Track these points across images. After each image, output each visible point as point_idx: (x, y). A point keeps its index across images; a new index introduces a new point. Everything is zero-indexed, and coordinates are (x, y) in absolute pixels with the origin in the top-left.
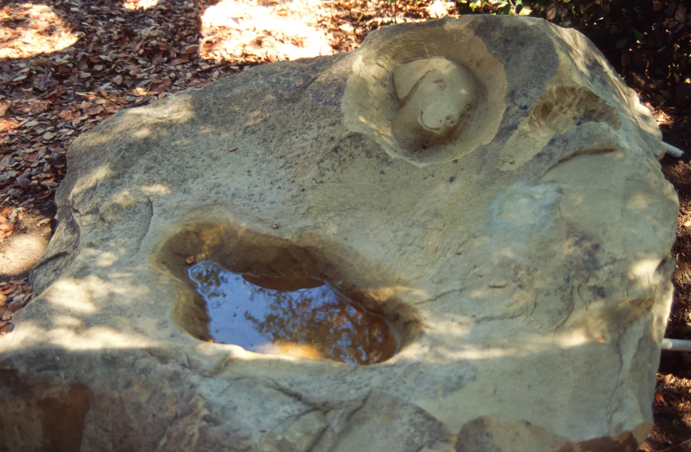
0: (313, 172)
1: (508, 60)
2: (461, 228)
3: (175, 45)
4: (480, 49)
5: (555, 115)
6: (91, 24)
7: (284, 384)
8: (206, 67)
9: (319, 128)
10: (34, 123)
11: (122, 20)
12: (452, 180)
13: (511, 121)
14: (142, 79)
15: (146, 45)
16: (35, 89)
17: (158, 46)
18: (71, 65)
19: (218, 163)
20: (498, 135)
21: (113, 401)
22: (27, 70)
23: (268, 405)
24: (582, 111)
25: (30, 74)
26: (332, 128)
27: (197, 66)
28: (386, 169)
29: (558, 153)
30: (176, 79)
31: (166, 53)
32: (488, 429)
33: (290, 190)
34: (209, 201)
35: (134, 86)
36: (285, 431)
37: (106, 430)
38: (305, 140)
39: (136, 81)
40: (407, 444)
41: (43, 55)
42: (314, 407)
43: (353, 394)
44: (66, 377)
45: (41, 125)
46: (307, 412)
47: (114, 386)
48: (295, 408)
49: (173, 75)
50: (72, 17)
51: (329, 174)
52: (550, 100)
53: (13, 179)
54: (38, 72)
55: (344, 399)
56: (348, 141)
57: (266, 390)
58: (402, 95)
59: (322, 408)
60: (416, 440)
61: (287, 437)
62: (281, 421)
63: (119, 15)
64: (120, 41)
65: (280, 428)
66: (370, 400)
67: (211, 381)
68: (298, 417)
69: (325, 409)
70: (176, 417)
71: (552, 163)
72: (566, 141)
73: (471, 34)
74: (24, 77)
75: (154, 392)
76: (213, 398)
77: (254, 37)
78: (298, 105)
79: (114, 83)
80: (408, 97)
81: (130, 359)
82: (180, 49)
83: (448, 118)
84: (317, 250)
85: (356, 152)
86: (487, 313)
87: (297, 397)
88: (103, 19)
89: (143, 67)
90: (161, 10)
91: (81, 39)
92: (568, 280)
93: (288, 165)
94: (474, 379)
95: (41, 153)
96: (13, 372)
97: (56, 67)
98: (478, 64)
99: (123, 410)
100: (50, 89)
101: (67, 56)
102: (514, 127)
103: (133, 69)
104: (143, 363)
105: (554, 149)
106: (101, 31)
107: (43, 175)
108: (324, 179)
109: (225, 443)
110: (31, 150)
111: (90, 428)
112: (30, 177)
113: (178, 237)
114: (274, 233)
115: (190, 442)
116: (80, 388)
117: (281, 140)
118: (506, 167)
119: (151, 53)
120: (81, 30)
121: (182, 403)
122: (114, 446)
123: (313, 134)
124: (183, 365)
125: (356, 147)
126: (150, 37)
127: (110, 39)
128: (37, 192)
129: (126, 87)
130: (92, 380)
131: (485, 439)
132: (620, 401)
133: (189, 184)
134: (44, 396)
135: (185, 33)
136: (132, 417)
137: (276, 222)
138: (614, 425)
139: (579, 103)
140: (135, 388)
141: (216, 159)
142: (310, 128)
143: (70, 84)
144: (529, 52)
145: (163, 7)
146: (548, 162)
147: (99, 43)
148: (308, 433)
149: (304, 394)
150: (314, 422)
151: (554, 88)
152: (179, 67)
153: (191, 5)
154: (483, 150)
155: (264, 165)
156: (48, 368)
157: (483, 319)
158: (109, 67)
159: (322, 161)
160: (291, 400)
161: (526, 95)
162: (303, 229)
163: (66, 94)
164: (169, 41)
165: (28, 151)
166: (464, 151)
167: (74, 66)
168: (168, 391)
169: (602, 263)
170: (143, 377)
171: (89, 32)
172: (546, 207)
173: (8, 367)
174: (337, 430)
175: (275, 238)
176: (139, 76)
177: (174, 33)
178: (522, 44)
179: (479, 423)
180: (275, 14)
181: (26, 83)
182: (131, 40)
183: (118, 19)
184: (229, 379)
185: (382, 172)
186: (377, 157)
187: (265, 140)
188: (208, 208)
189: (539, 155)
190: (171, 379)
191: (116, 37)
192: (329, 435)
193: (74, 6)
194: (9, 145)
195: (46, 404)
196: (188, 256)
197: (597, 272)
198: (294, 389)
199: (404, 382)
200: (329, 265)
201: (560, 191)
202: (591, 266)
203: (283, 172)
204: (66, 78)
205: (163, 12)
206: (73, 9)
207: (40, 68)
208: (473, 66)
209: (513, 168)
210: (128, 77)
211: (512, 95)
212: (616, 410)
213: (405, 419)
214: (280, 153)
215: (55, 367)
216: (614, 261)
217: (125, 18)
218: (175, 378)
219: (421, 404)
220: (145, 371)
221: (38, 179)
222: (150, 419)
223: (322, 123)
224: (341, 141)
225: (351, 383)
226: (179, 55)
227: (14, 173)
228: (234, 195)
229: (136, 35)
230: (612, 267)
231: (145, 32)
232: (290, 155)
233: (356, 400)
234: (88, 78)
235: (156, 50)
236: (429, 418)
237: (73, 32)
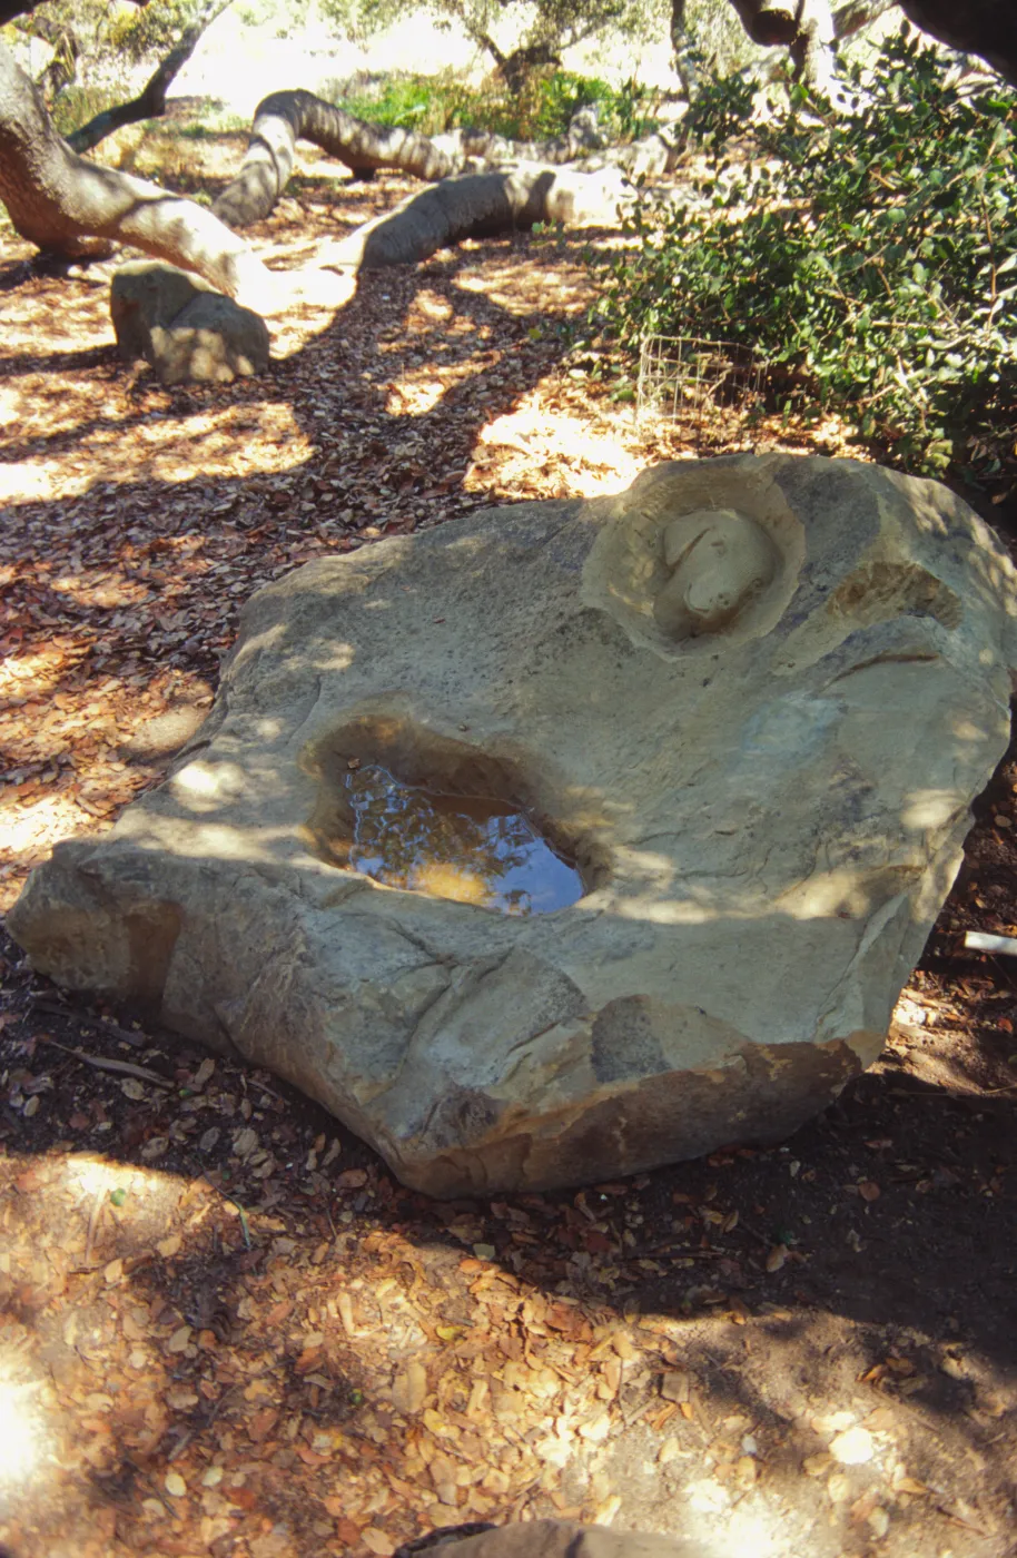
0: (527, 658)
1: (812, 519)
2: (703, 750)
3: (434, 471)
4: (779, 502)
5: (869, 603)
6: (334, 435)
7: (409, 928)
8: (467, 503)
9: (549, 598)
10: (226, 569)
11: (377, 430)
12: (706, 683)
13: (801, 607)
14: (379, 516)
15: (395, 469)
16: (239, 523)
17: (410, 470)
18: (291, 492)
19: (415, 637)
20: (779, 625)
21: (207, 927)
22: (233, 496)
23: (381, 950)
24: (913, 599)
25: (236, 503)
26: (564, 600)
27: (456, 501)
28: (625, 661)
29: (854, 657)
30: (424, 518)
31: (419, 482)
32: (645, 1012)
33: (495, 681)
34: (391, 688)
35: (366, 525)
36: (394, 983)
37: (197, 962)
38: (529, 614)
39: (370, 519)
40: (540, 1019)
41: (262, 476)
42: (437, 960)
43: (490, 948)
44: (156, 891)
45: (232, 573)
46: (427, 965)
47: (210, 907)
48: (410, 956)
49: (420, 512)
50: (313, 423)
51: (547, 662)
52: (861, 581)
53: (181, 642)
54: (248, 500)
55: (474, 953)
56: (580, 619)
57: (385, 933)
58: (671, 559)
59: (447, 962)
60: (551, 1015)
61: (393, 992)
62: (390, 971)
63: (374, 424)
64: (365, 460)
65: (388, 979)
66: (509, 960)
67: (320, 913)
68: (413, 969)
69: (450, 963)
70: (275, 953)
71: (842, 670)
72: (867, 641)
73: (768, 481)
74: (227, 506)
75: (254, 920)
76: (315, 933)
77: (543, 461)
78: (531, 566)
79: (341, 520)
80: (678, 563)
81: (231, 877)
82: (440, 476)
83: (721, 596)
84: (511, 763)
85: (588, 634)
86: (700, 867)
87: (420, 945)
88: (351, 428)
89: (385, 499)
90: (432, 419)
91: (315, 456)
92: (815, 833)
93: (503, 647)
94: (650, 947)
95: (223, 611)
96: (98, 877)
97: (272, 494)
98: (776, 524)
99: (218, 938)
100: (258, 524)
101: (290, 480)
102: (804, 616)
103: (369, 501)
104: (246, 883)
105: (849, 651)
106: (345, 445)
107: (218, 640)
108: (539, 669)
109: (316, 988)
110: (213, 606)
111: (179, 957)
112: (200, 642)
113: (343, 732)
114: (459, 736)
115: (283, 984)
116: (171, 905)
117: (501, 611)
118: (782, 671)
119: (399, 480)
120: (318, 443)
121: (282, 937)
122: (206, 982)
123: (540, 606)
124: (294, 892)
125: (590, 628)
126: (405, 458)
127: (353, 457)
128: (206, 660)
129: (356, 525)
130: (185, 898)
131: (639, 1023)
132: (841, 998)
133: (373, 663)
134: (131, 911)
135: (451, 454)
136: (227, 949)
137: (467, 722)
138: (822, 1030)
139: (909, 589)
140: (234, 912)
141: (414, 632)
142: (538, 598)
143: (285, 518)
144: (844, 508)
145: (436, 415)
146: (838, 667)
147: (338, 463)
148: (421, 990)
149: (428, 942)
150: (432, 978)
151: (871, 563)
152: (432, 502)
153: (475, 413)
154: (756, 644)
155: (472, 646)
156: (137, 877)
157: (692, 874)
158: (341, 496)
159: (541, 644)
160: (412, 947)
161: (828, 572)
162: (499, 734)
163: (276, 531)
164: (428, 464)
165: (208, 606)
166: (731, 645)
167: (296, 493)
168: (269, 921)
169: (868, 813)
170: (244, 899)
171: (327, 447)
172: (819, 730)
173: (92, 871)
174: (460, 991)
175: (461, 743)
176: (376, 511)
177: (437, 453)
178: (835, 499)
179: (634, 1002)
180: (591, 429)
181: (228, 514)
182: (379, 460)
183: (372, 429)
184: (344, 915)
185: (619, 666)
186: (617, 644)
187: (482, 611)
188: (387, 697)
189: (828, 657)
190: (275, 906)
191: (360, 455)
192: (449, 996)
193: (319, 409)
194: (188, 596)
195: (132, 921)
196: (350, 758)
197: (856, 825)
198: (419, 935)
199: (560, 942)
200: (524, 786)
201: (844, 709)
202: (851, 815)
203: (492, 656)
204: (282, 509)
205: (434, 422)
206: (317, 413)
207: (251, 495)
208: (770, 525)
209: (791, 672)
210: (361, 513)
211: (809, 569)
212: (834, 1009)
213: (547, 987)
214: (495, 631)
215: (146, 877)
216: (884, 810)
217: (382, 428)
218: (280, 905)
219: (568, 971)
220: (247, 893)
221: (209, 644)
222: (245, 954)
223: (554, 592)
224: (571, 618)
225: (495, 936)
226: (435, 485)
227: (183, 635)
228: (424, 681)
229: (386, 453)
230: (877, 819)
231: (400, 450)
232: (507, 634)
233: (491, 957)
234: (312, 511)
235: (406, 476)
236: (574, 989)
237: (310, 443)
